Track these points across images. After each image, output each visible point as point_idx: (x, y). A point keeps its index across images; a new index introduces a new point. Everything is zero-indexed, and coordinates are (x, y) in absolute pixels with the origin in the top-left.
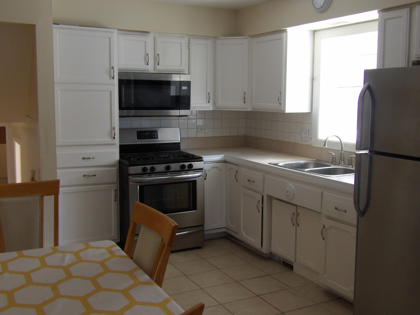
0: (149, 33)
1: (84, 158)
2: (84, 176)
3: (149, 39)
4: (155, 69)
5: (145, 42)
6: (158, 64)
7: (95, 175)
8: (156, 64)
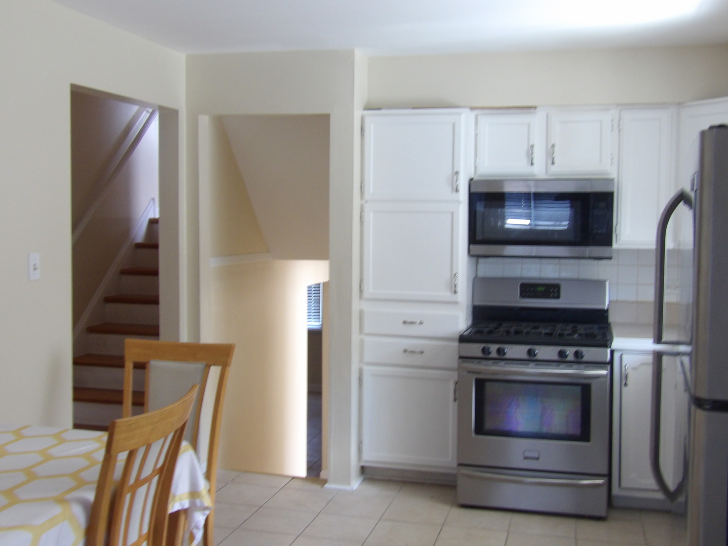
0: (535, 108)
1: (405, 322)
2: (405, 351)
3: (537, 120)
4: (547, 172)
5: (529, 125)
6: (553, 163)
7: (423, 353)
8: (550, 162)
